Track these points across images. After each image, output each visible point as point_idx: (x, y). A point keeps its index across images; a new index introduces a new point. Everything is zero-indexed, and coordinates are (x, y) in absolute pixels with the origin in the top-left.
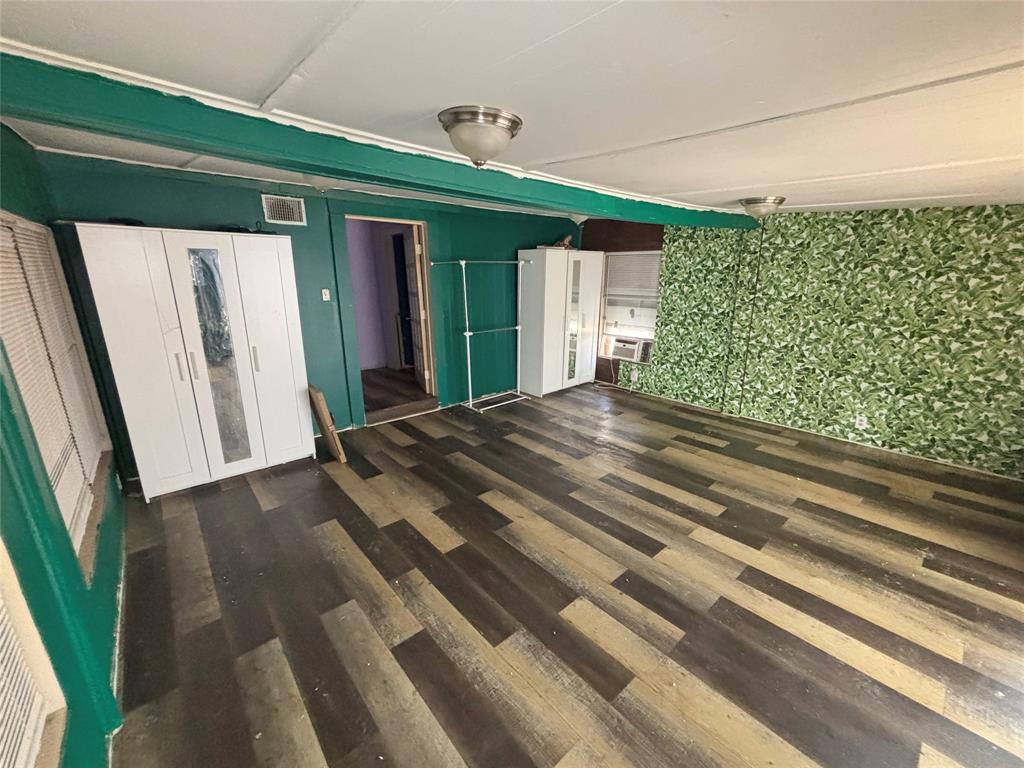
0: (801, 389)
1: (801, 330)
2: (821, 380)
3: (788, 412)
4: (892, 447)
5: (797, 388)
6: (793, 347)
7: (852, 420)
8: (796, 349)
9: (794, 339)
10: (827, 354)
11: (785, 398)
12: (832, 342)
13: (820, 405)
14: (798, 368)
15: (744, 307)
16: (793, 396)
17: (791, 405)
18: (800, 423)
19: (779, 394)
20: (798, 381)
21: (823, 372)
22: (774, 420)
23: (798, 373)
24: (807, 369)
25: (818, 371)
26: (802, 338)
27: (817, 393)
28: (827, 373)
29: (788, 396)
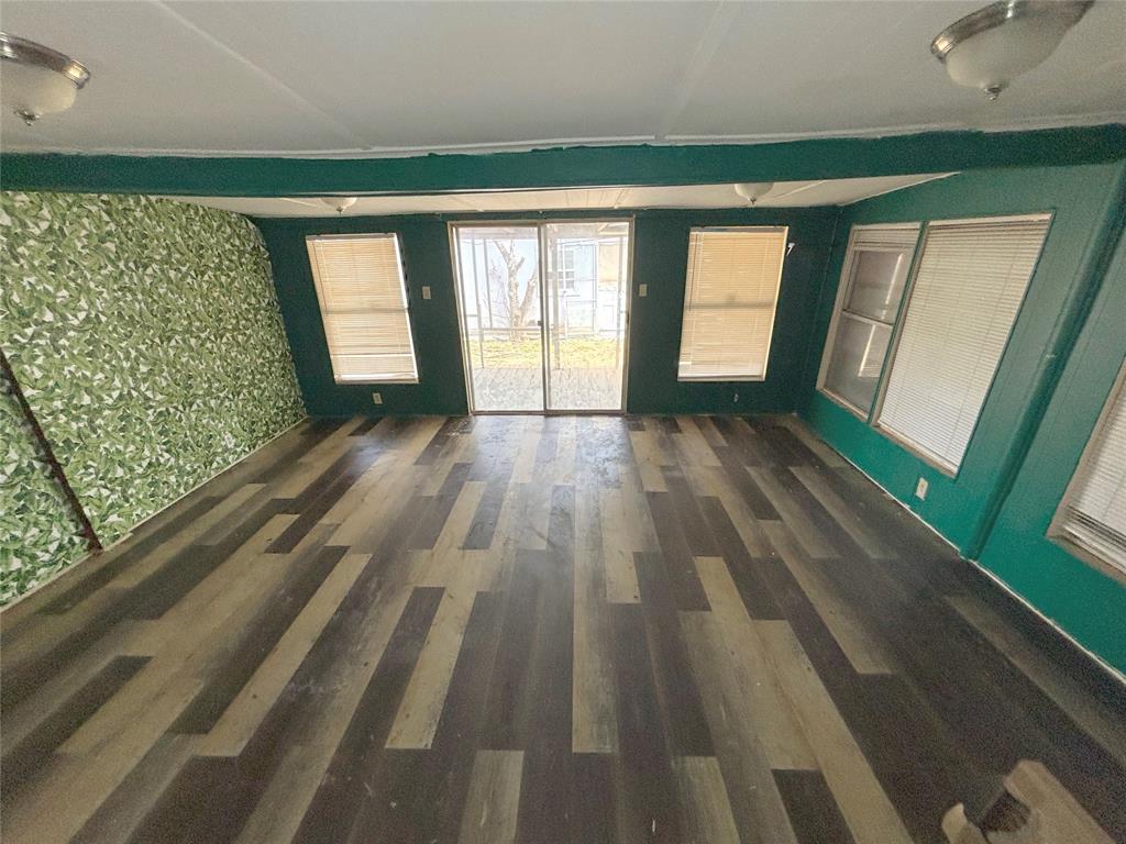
0: (169, 442)
1: (126, 365)
2: (180, 420)
3: (173, 479)
4: (254, 447)
5: (164, 444)
6: (129, 393)
7: (223, 443)
8: (135, 394)
9: (124, 382)
10: (168, 385)
11: (160, 464)
12: (165, 367)
13: (195, 447)
14: (151, 418)
15: (25, 355)
16: (167, 455)
17: (171, 468)
18: (191, 481)
19: (150, 464)
20: (161, 433)
21: (176, 408)
22: (166, 501)
23: (155, 424)
24: (161, 413)
25: (172, 410)
26: (133, 375)
27: (186, 436)
28: (181, 408)
29: (162, 460)
